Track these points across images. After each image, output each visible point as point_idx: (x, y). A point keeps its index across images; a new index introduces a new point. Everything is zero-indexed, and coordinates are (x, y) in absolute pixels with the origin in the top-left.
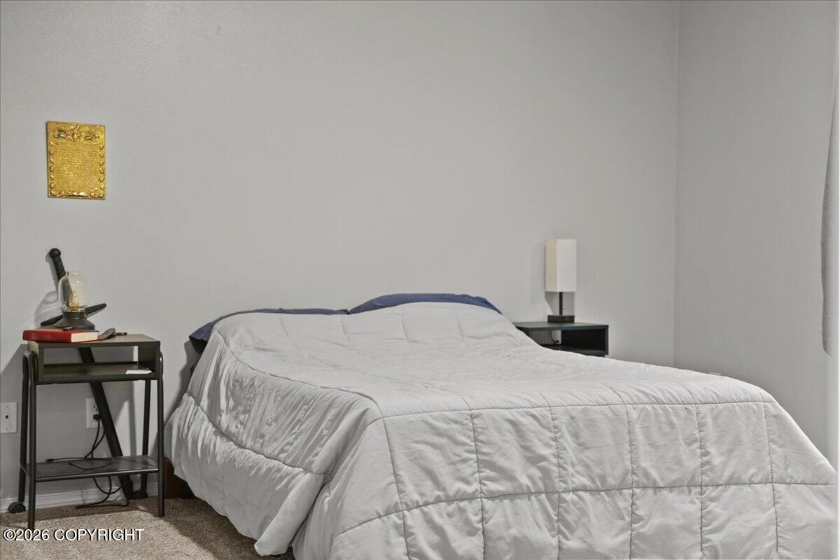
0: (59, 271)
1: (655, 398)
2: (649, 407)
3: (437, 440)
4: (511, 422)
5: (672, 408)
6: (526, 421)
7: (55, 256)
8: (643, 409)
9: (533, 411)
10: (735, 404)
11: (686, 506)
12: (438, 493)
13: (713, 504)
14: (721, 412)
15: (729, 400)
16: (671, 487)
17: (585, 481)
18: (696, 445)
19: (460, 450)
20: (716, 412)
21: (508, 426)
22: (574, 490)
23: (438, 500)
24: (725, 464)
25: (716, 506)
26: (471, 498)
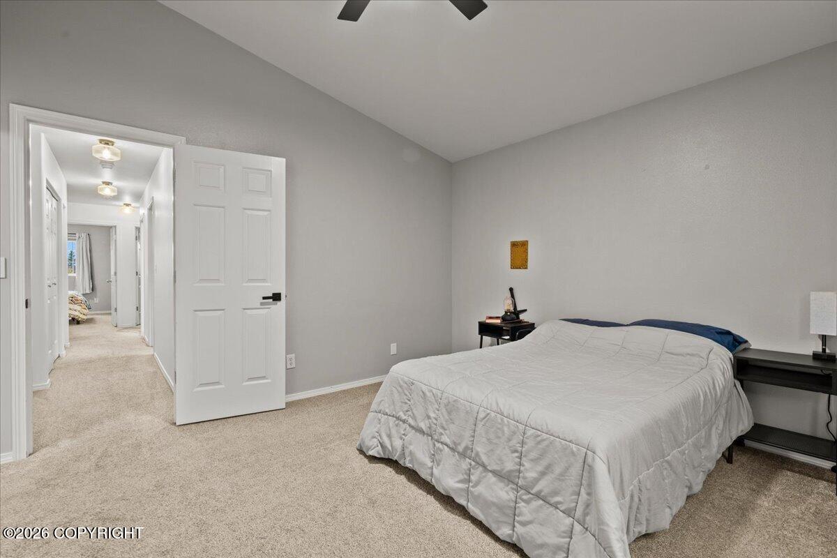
0: (513, 296)
1: (501, 410)
2: (493, 414)
3: (400, 389)
4: (423, 392)
5: (508, 422)
6: (428, 394)
7: (511, 290)
8: (488, 414)
9: (434, 391)
10: (558, 439)
11: (503, 493)
12: (394, 413)
13: (523, 504)
14: (543, 440)
15: (554, 434)
16: (494, 472)
17: (448, 441)
18: (516, 454)
19: (405, 397)
20: (540, 438)
21: (421, 393)
22: (442, 443)
23: (393, 416)
24: (537, 480)
25: (525, 507)
26: (404, 421)
